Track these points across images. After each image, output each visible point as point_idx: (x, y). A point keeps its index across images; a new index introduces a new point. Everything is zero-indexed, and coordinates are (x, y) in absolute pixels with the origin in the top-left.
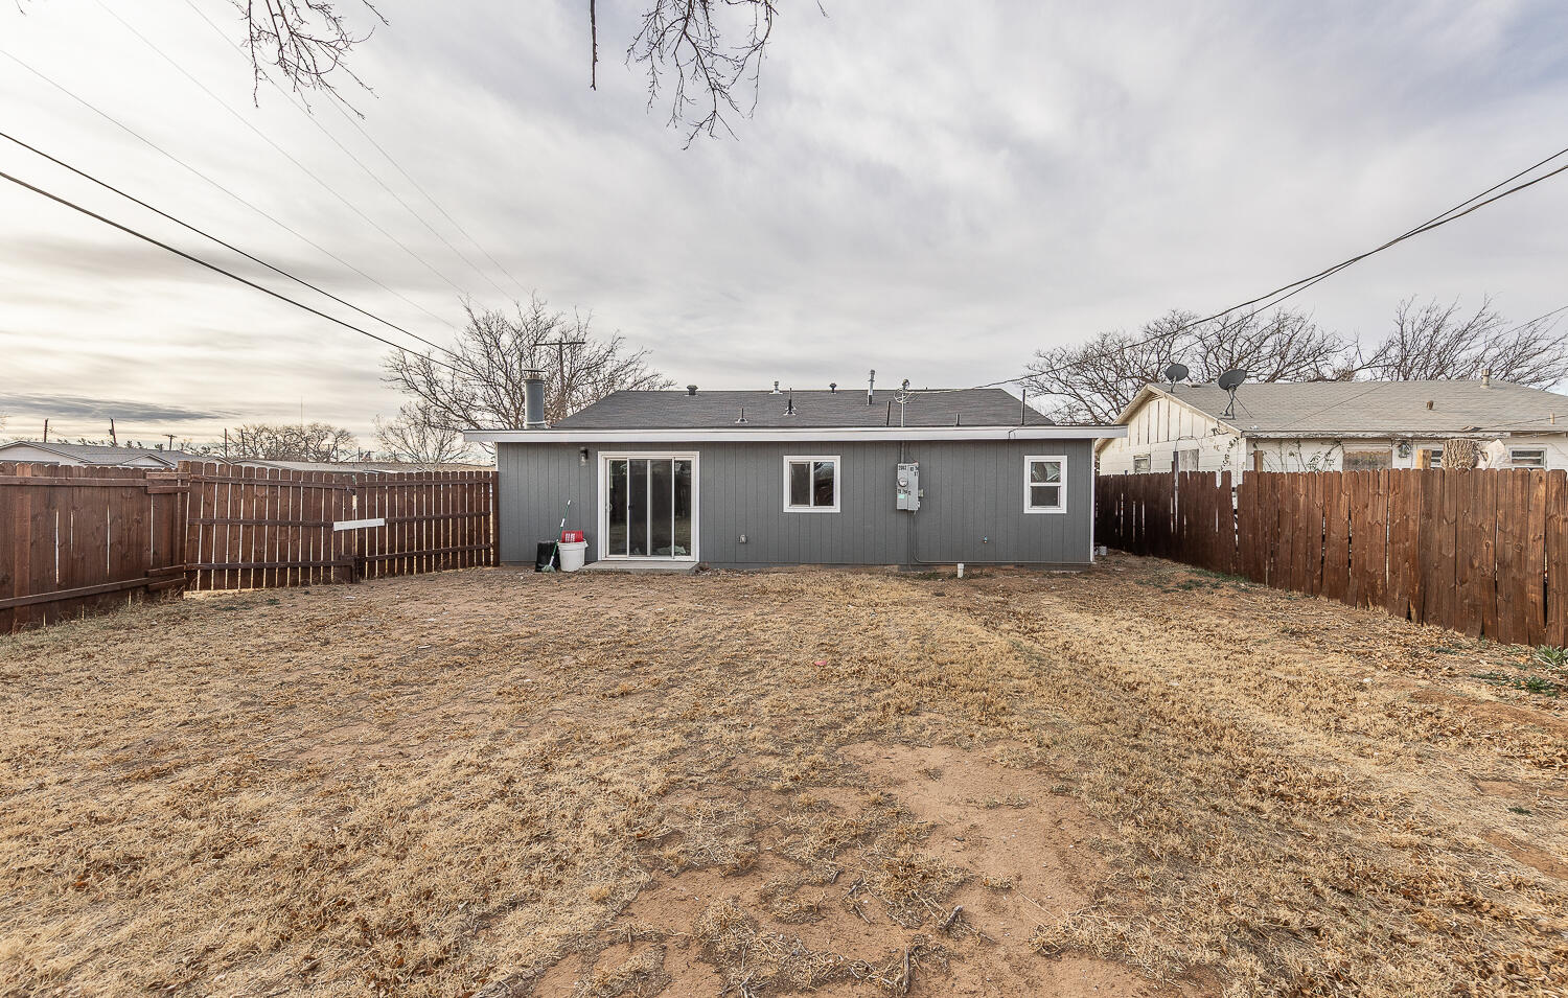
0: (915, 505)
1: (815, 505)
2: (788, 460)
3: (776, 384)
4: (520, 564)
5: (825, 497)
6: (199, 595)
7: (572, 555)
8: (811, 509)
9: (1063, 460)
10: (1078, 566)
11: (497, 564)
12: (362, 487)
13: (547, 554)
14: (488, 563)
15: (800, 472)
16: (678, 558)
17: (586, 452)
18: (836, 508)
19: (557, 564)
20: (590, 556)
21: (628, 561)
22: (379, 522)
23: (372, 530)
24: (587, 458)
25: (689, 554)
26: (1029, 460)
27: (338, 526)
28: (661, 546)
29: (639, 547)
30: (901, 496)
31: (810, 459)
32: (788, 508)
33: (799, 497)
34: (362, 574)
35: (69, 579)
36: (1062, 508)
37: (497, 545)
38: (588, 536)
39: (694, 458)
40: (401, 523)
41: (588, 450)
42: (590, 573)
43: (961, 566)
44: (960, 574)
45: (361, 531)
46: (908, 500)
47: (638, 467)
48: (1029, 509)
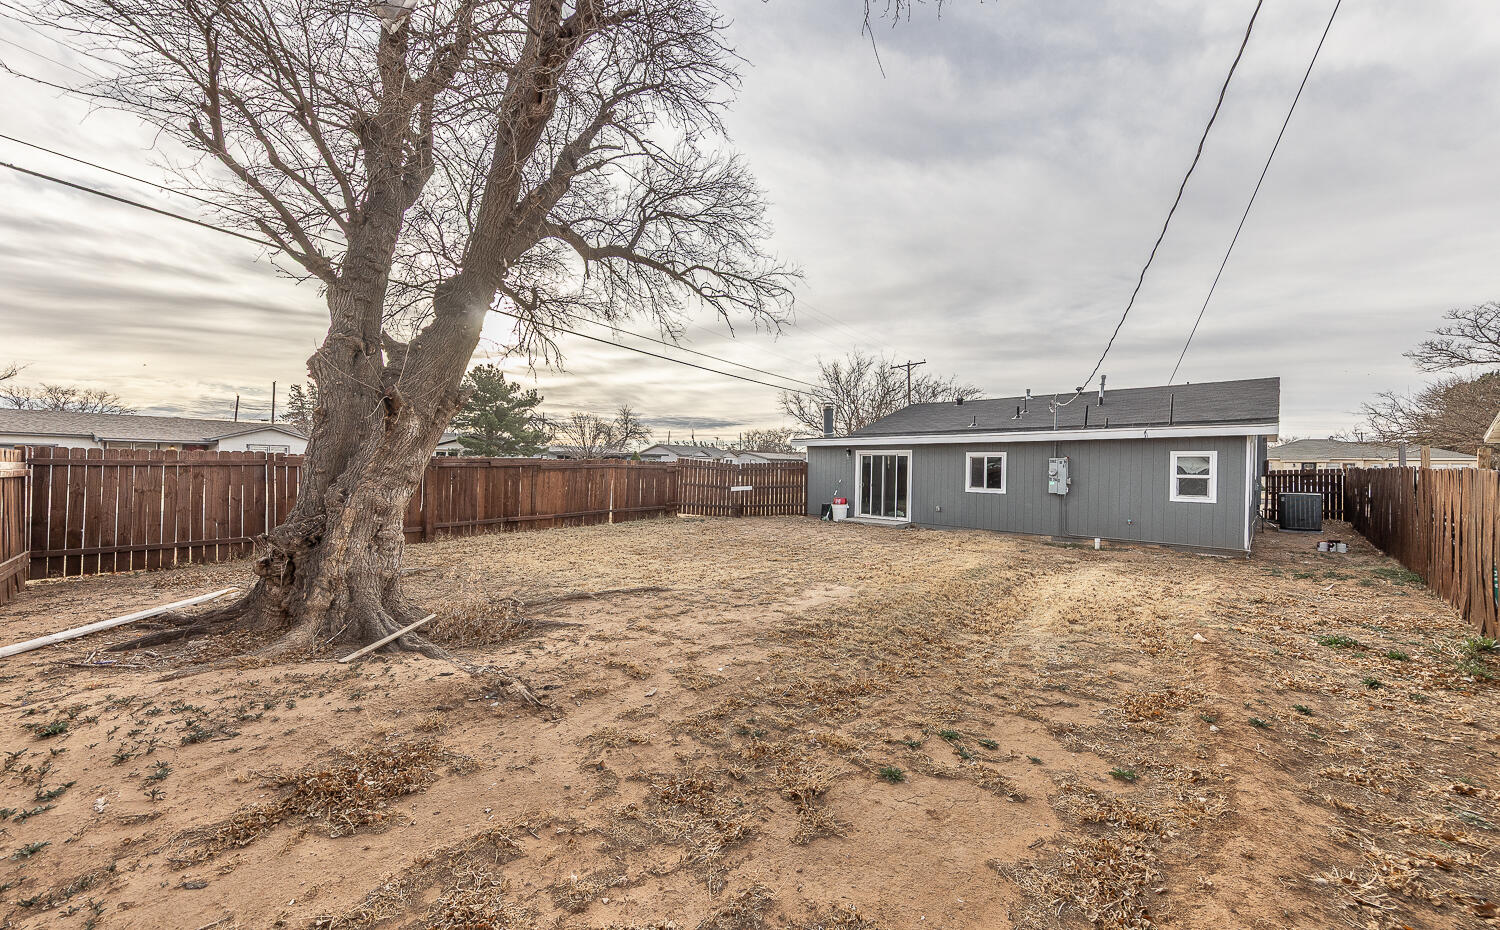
0: (1063, 490)
1: (988, 487)
2: (969, 455)
3: (1028, 391)
4: (814, 516)
5: (994, 481)
6: (682, 515)
7: (840, 511)
8: (984, 490)
9: (1213, 455)
10: (1230, 552)
11: (806, 515)
12: (743, 469)
13: (826, 509)
14: (801, 514)
15: (977, 464)
16: (899, 519)
17: (849, 451)
18: (1003, 490)
19: (831, 517)
20: (850, 513)
21: (870, 518)
22: (750, 488)
23: (747, 491)
24: (850, 454)
25: (905, 516)
26: (1174, 455)
27: (733, 489)
28: (889, 511)
29: (876, 511)
30: (1051, 483)
31: (986, 455)
32: (968, 489)
33: (977, 481)
34: (742, 513)
35: (643, 504)
36: (1212, 497)
37: (806, 502)
38: (848, 501)
39: (909, 453)
40: (760, 489)
41: (850, 450)
42: (849, 522)
43: (1097, 541)
44: (1097, 546)
45: (742, 492)
46: (1058, 486)
47: (877, 459)
48: (1174, 496)
